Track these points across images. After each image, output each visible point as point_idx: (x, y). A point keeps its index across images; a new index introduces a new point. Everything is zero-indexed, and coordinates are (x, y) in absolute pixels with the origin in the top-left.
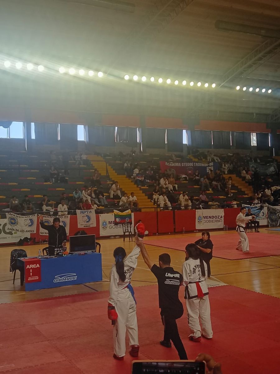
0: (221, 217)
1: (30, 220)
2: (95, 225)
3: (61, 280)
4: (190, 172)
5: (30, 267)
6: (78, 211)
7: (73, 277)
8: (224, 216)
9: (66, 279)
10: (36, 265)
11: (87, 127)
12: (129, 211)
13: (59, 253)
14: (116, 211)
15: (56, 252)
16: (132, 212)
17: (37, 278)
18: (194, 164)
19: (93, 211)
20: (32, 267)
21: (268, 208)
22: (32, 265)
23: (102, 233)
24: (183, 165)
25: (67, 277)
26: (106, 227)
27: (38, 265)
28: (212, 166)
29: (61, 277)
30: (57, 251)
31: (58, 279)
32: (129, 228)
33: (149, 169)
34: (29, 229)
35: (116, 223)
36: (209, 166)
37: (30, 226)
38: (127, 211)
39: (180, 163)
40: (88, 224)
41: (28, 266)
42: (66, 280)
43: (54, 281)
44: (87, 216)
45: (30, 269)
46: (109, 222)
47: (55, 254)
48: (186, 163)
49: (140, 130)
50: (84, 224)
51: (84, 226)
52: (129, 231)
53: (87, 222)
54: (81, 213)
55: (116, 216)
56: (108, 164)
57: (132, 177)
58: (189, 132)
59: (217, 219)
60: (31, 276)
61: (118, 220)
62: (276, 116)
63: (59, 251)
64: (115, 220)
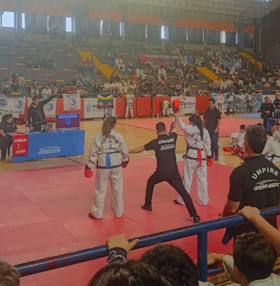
0: (193, 103)
1: (19, 101)
2: (79, 108)
3: (45, 152)
4: (167, 63)
5: (18, 141)
6: (65, 95)
7: (57, 150)
8: (196, 103)
9: (50, 151)
10: (24, 140)
11: (74, 19)
12: (111, 96)
13: (45, 129)
14: (99, 96)
15: (42, 128)
16: (114, 97)
17: (23, 151)
18: (170, 57)
19: (78, 95)
20: (20, 141)
21: (234, 97)
22: (20, 139)
23: (86, 115)
24: (161, 57)
25: (51, 150)
26: (90, 110)
27: (25, 139)
28: (186, 59)
29: (45, 149)
30: (44, 127)
31: (42, 152)
32: (110, 112)
33: (131, 59)
34: (18, 110)
35: (99, 107)
36: (184, 59)
37: (19, 107)
38: (109, 97)
39: (158, 56)
40: (73, 107)
41: (16, 140)
42: (50, 153)
43: (39, 153)
44: (72, 99)
45: (18, 143)
46: (93, 105)
47: (42, 130)
48: (164, 56)
49: (123, 24)
50: (70, 107)
51: (70, 109)
52: (110, 114)
53: (73, 105)
54: (67, 96)
55: (99, 101)
56: (93, 54)
57: (115, 66)
58: (167, 28)
59: (190, 105)
60: (18, 149)
61: (101, 104)
62: (243, 17)
63: (45, 128)
64: (99, 103)
